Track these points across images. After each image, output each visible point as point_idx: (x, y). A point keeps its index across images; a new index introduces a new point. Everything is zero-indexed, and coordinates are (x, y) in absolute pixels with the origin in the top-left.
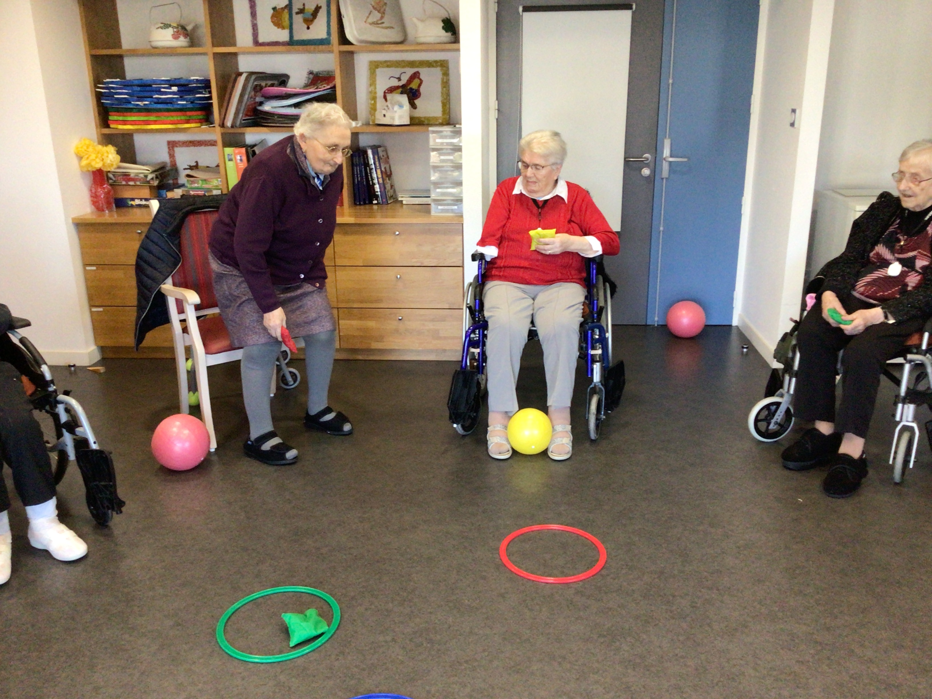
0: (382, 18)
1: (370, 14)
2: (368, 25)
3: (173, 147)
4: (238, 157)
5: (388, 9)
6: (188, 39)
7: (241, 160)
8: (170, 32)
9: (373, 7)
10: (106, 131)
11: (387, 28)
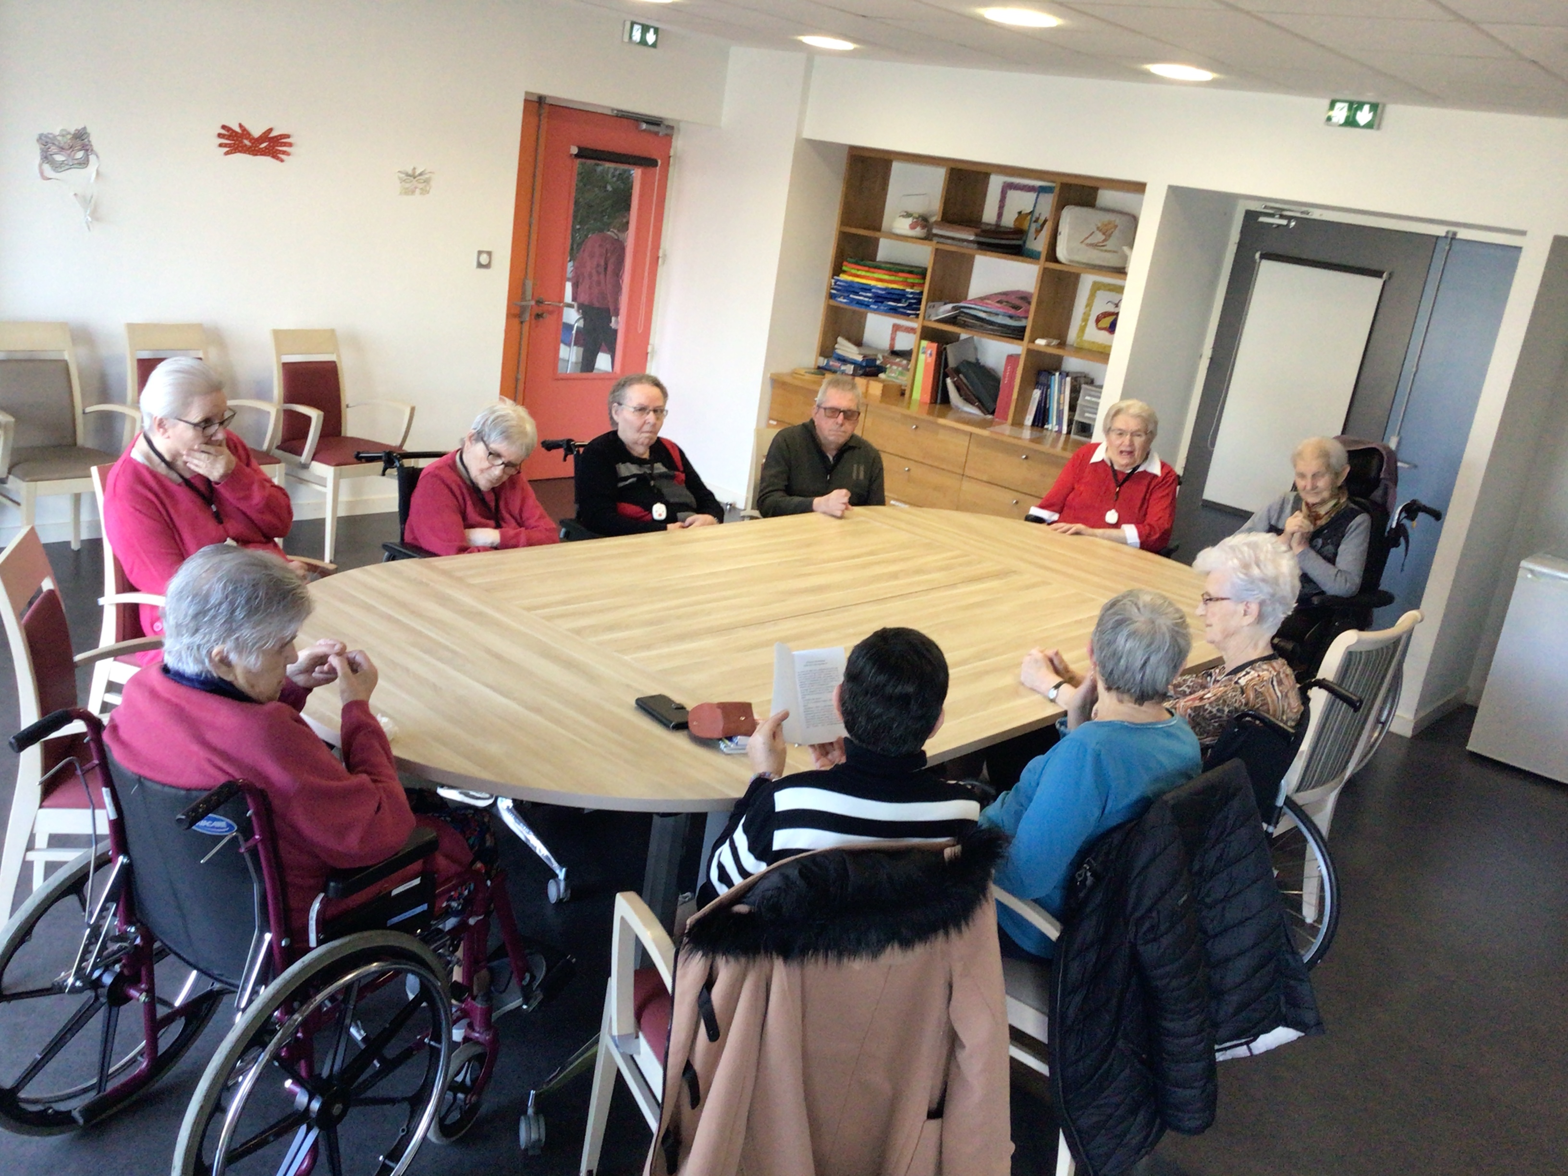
0: (1105, 240)
1: (1091, 235)
2: (1083, 246)
3: (896, 331)
4: (929, 352)
5: (1117, 233)
6: (925, 231)
7: (931, 355)
8: (909, 221)
9: (1098, 228)
10: (832, 302)
11: (1106, 251)
